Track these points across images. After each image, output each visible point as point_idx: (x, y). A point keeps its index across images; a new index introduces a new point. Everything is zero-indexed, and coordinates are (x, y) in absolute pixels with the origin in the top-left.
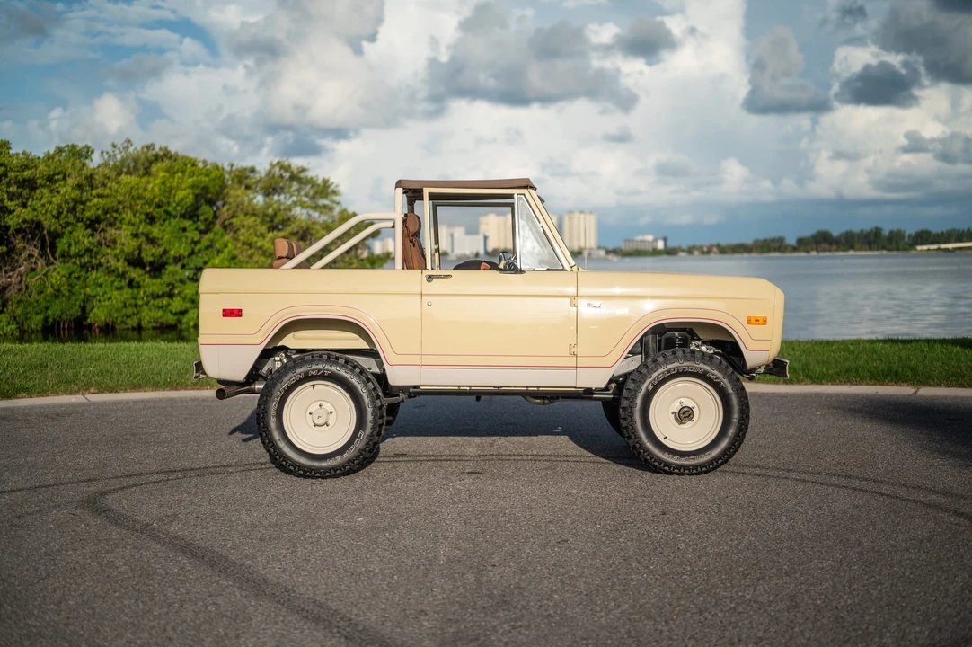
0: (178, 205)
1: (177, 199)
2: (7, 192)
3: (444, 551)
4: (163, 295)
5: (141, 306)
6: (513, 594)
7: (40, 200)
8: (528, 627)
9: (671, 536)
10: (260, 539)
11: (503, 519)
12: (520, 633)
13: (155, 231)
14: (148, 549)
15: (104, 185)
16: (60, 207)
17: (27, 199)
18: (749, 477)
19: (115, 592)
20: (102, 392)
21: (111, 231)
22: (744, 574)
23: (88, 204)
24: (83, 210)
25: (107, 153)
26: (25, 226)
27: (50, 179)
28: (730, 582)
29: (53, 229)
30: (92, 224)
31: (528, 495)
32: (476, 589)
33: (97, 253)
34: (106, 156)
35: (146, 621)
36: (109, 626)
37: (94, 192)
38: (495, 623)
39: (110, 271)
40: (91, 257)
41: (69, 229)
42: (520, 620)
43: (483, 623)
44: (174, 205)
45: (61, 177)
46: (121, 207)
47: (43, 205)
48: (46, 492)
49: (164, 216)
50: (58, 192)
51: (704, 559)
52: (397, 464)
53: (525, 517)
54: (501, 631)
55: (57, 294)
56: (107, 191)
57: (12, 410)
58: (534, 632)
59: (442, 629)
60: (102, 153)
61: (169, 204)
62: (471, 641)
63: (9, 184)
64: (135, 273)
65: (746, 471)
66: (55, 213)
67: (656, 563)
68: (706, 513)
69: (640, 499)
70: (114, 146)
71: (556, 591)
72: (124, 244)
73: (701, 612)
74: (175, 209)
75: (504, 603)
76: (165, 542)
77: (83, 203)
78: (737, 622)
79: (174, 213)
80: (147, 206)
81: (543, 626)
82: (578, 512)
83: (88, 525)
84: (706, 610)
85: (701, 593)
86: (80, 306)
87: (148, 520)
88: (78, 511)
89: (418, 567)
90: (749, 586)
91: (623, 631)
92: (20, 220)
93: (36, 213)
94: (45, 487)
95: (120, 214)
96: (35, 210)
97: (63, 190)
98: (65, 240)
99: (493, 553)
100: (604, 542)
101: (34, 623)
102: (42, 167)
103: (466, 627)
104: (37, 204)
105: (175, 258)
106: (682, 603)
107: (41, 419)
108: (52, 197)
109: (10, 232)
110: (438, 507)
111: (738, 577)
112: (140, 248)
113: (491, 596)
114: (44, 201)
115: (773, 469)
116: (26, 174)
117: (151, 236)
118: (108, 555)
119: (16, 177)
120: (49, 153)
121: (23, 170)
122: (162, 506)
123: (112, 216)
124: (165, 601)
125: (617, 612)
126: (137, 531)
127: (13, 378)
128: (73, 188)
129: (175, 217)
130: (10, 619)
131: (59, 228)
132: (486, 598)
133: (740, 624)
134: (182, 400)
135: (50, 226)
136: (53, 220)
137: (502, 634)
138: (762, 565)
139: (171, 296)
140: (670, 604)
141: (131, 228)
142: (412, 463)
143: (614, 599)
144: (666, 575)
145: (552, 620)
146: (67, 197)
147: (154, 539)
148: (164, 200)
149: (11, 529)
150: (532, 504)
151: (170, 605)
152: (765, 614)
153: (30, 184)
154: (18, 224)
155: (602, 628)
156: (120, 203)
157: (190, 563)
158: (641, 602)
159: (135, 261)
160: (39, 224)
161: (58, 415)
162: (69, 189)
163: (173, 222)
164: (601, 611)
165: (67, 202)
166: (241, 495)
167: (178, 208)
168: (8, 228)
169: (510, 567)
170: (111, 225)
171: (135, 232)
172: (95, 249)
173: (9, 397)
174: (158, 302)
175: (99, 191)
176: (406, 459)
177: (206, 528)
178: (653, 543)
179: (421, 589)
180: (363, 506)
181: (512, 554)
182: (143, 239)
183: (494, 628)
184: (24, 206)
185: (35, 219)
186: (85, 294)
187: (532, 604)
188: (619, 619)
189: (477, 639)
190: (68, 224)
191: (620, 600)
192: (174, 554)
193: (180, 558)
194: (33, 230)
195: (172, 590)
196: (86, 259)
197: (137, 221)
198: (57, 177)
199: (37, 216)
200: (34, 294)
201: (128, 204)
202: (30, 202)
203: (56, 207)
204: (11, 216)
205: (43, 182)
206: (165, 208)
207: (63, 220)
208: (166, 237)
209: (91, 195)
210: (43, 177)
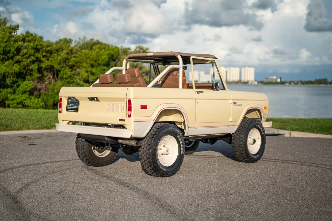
0: (102, 61)
1: (102, 59)
2: (42, 55)
3: (213, 189)
6: (239, 204)
7: (54, 58)
8: (246, 216)
9: (293, 187)
10: (147, 182)
11: (232, 179)
12: (243, 217)
13: (94, 70)
14: (109, 183)
15: (76, 53)
16: (60, 60)
17: (49, 57)
18: (320, 168)
19: (101, 197)
21: (78, 70)
22: (321, 202)
23: (71, 60)
24: (69, 62)
25: (77, 41)
26: (48, 67)
27: (57, 50)
28: (317, 204)
29: (58, 68)
30: (72, 67)
31: (240, 171)
32: (226, 202)
33: (73, 78)
34: (77, 43)
35: (114, 207)
36: (102, 207)
37: (73, 56)
38: (234, 214)
40: (71, 79)
41: (64, 68)
42: (243, 213)
43: (230, 214)
44: (101, 61)
45: (61, 50)
46: (82, 61)
47: (55, 60)
48: (70, 162)
49: (97, 65)
50: (60, 55)
51: (306, 196)
52: (191, 158)
53: (240, 178)
54: (237, 216)
55: (58, 92)
56: (77, 55)
57: (51, 133)
58: (248, 217)
59: (216, 215)
60: (75, 41)
61: (99, 60)
62: (227, 219)
63: (43, 52)
65: (319, 166)
66: (59, 63)
67: (289, 196)
68: (305, 180)
69: (281, 174)
70: (80, 39)
71: (254, 204)
72: (82, 75)
73: (307, 214)
74: (101, 62)
75: (236, 207)
76: (115, 181)
77: (68, 59)
78: (320, 218)
79: (101, 64)
80: (91, 61)
81: (251, 215)
82: (258, 177)
83: (87, 174)
84: (309, 213)
85: (306, 207)
87: (107, 173)
88: (82, 169)
89: (204, 194)
90: (323, 206)
91: (280, 219)
92: (46, 65)
93: (52, 63)
94: (69, 160)
95: (82, 64)
96: (51, 61)
97: (62, 55)
98: (62, 72)
99: (230, 190)
100: (269, 188)
101: (77, 206)
102: (54, 46)
103: (224, 214)
104: (52, 59)
106: (300, 210)
107: (62, 137)
108: (58, 57)
110: (208, 173)
111: (319, 203)
112: (88, 77)
113: (231, 205)
114: (55, 58)
115: (329, 166)
116: (49, 48)
117: (92, 72)
118: (96, 185)
119: (45, 49)
120: (57, 41)
122: (111, 169)
123: (78, 64)
124: (119, 201)
125: (277, 212)
126: (104, 177)
127: (50, 122)
128: (65, 54)
129: (101, 65)
130: (68, 204)
131: (60, 69)
132: (230, 205)
133: (321, 218)
135: (57, 67)
136: (58, 66)
137: (237, 217)
138: (327, 199)
140: (296, 211)
141: (85, 69)
142: (196, 158)
143: (276, 208)
144: (293, 200)
145: (254, 214)
146: (63, 57)
147: (111, 180)
148: (98, 59)
149: (61, 174)
150: (242, 174)
151: (121, 202)
152: (330, 216)
153: (51, 52)
154: (45, 66)
155: (272, 217)
156: (82, 59)
157: (125, 188)
158: (285, 209)
159: (86, 81)
160: (53, 67)
161: (67, 136)
162: (64, 54)
163: (101, 67)
164: (271, 211)
165: (63, 59)
166: (137, 166)
167: (103, 62)
168: (42, 68)
169: (237, 195)
170: (78, 67)
171: (86, 70)
172: (72, 77)
173: (49, 129)
176: (193, 156)
177: (128, 177)
178: (287, 189)
179: (206, 201)
180: (181, 172)
181: (237, 191)
182: (89, 73)
183: (234, 215)
184: (48, 60)
185: (52, 65)
187: (246, 208)
188: (278, 215)
189: (229, 219)
190: (63, 67)
191: (278, 208)
192: (118, 185)
193: (121, 187)
194: (51, 69)
195: (121, 197)
196: (69, 80)
197: (88, 66)
198: (59, 50)
199: (52, 64)
200: (50, 92)
201: (84, 60)
202: (50, 59)
203: (59, 61)
204: (43, 63)
205: (55, 51)
206: (98, 62)
207: (61, 65)
208: (98, 72)
209: (72, 57)
210: (55, 50)
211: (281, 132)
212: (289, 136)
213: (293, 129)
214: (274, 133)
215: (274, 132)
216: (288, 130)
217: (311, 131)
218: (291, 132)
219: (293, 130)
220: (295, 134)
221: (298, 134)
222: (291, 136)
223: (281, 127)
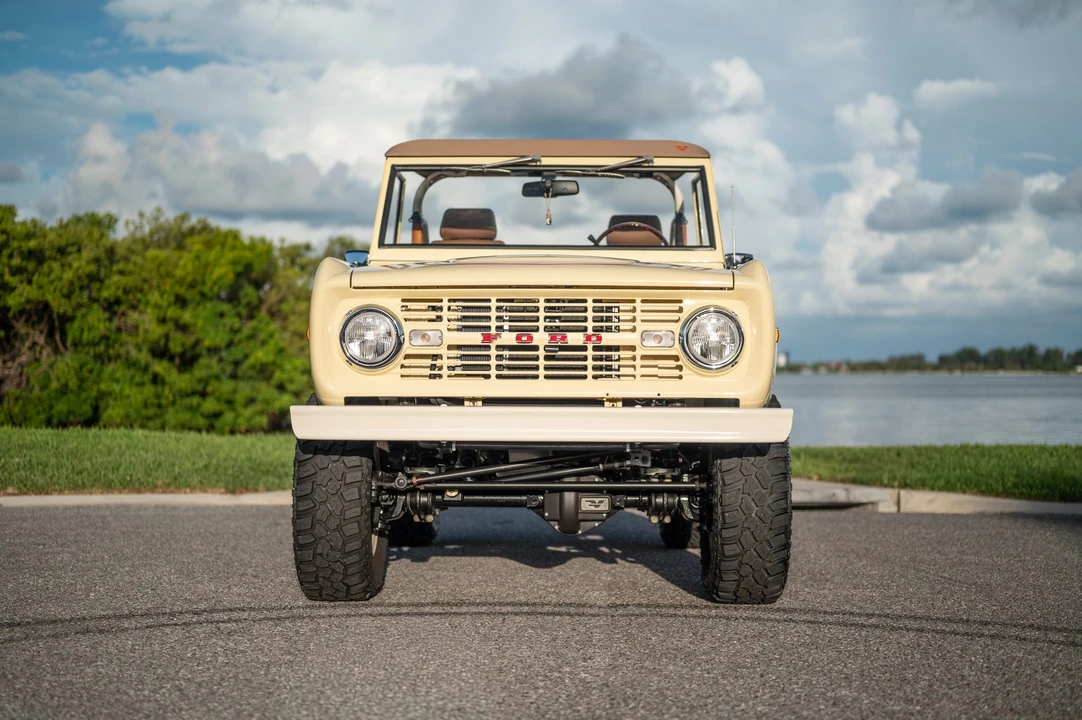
0: (215, 283)
1: (214, 277)
2: (11, 268)
4: (194, 393)
5: (167, 407)
7: (49, 275)
13: (187, 316)
15: (126, 259)
16: (72, 283)
17: (33, 275)
20: (25, 494)
21: (133, 317)
23: (107, 282)
24: (99, 290)
25: (133, 223)
26: (28, 307)
27: (62, 251)
29: (62, 311)
30: (111, 307)
33: (115, 341)
34: (131, 227)
37: (115, 268)
39: (131, 364)
40: (108, 346)
41: (83, 310)
44: (209, 285)
45: (75, 248)
46: (146, 287)
47: (52, 282)
49: (198, 298)
50: (70, 266)
55: (64, 390)
56: (131, 267)
60: (127, 223)
61: (204, 283)
63: (11, 256)
64: (159, 367)
66: (65, 291)
70: (141, 215)
72: (146, 331)
74: (211, 289)
77: (100, 280)
79: (210, 294)
80: (177, 287)
86: (92, 405)
92: (23, 299)
93: (41, 292)
95: (145, 295)
96: (40, 287)
97: (75, 265)
98: (76, 324)
102: (51, 237)
104: (44, 280)
105: (209, 350)
108: (63, 271)
109: (11, 314)
112: (167, 337)
114: (53, 276)
116: (32, 244)
117: (182, 322)
119: (20, 247)
120: (61, 220)
121: (30, 239)
123: (134, 297)
128: (88, 262)
129: (211, 299)
131: (70, 312)
134: (141, 507)
135: (60, 306)
136: (63, 301)
139: (204, 395)
141: (157, 311)
146: (80, 271)
148: (199, 278)
153: (37, 256)
154: (20, 304)
156: (145, 281)
159: (160, 352)
160: (46, 306)
162: (84, 263)
163: (209, 305)
165: (80, 278)
167: (216, 289)
168: (7, 309)
170: (134, 307)
171: (162, 315)
172: (113, 338)
174: (187, 401)
175: (120, 266)
182: (170, 325)
184: (30, 282)
185: (40, 298)
186: (98, 391)
190: (80, 306)
194: (40, 313)
196: (102, 348)
197: (165, 304)
198: (70, 249)
199: (44, 295)
200: (37, 391)
201: (155, 283)
202: (35, 278)
203: (66, 284)
204: (13, 294)
205: (54, 254)
206: (199, 288)
207: (75, 300)
208: (200, 323)
209: (111, 271)
210: (53, 248)
211: (860, 494)
212: (894, 509)
213: (908, 481)
214: (834, 500)
215: (834, 495)
216: (889, 486)
217: (983, 488)
218: (903, 492)
219: (905, 485)
220: (920, 502)
221: (931, 501)
222: (902, 510)
223: (852, 475)
